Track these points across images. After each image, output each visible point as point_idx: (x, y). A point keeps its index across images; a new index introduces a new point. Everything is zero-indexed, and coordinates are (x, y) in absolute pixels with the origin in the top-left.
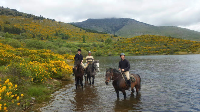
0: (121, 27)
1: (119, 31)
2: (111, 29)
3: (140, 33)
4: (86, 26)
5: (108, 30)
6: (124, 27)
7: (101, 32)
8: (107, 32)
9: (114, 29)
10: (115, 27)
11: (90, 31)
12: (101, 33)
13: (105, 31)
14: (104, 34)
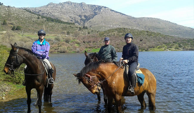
0: (93, 16)
1: (89, 21)
2: (80, 18)
3: (116, 25)
4: (45, 12)
5: (75, 20)
6: (96, 17)
7: (67, 21)
8: (74, 22)
9: (83, 18)
10: (85, 16)
11: (52, 20)
12: (67, 23)
13: (72, 21)
14: (71, 25)
